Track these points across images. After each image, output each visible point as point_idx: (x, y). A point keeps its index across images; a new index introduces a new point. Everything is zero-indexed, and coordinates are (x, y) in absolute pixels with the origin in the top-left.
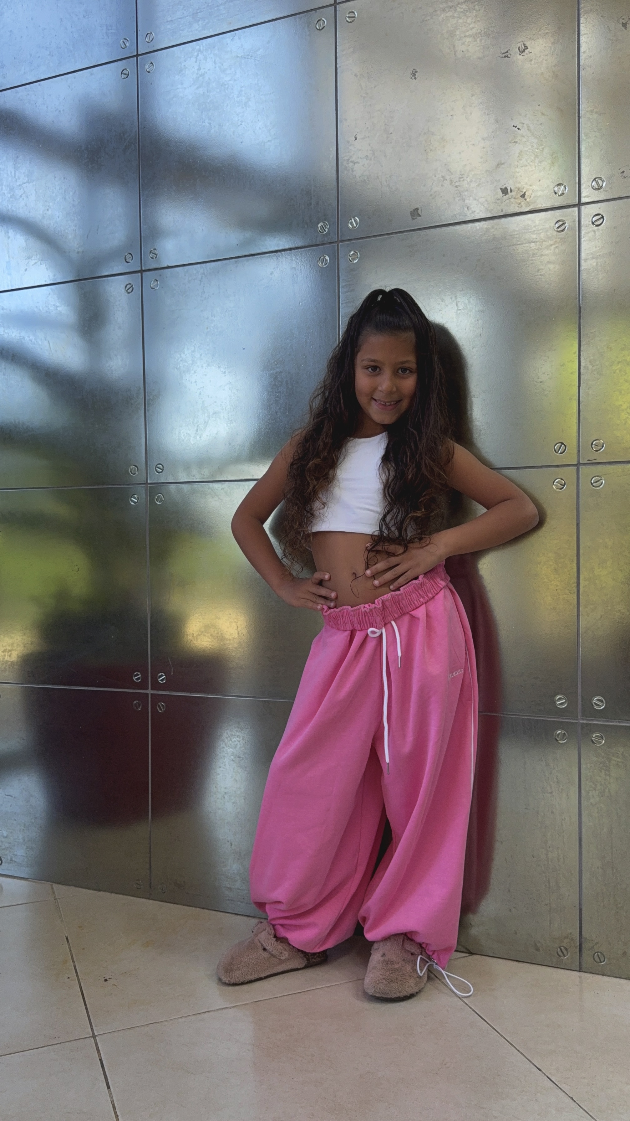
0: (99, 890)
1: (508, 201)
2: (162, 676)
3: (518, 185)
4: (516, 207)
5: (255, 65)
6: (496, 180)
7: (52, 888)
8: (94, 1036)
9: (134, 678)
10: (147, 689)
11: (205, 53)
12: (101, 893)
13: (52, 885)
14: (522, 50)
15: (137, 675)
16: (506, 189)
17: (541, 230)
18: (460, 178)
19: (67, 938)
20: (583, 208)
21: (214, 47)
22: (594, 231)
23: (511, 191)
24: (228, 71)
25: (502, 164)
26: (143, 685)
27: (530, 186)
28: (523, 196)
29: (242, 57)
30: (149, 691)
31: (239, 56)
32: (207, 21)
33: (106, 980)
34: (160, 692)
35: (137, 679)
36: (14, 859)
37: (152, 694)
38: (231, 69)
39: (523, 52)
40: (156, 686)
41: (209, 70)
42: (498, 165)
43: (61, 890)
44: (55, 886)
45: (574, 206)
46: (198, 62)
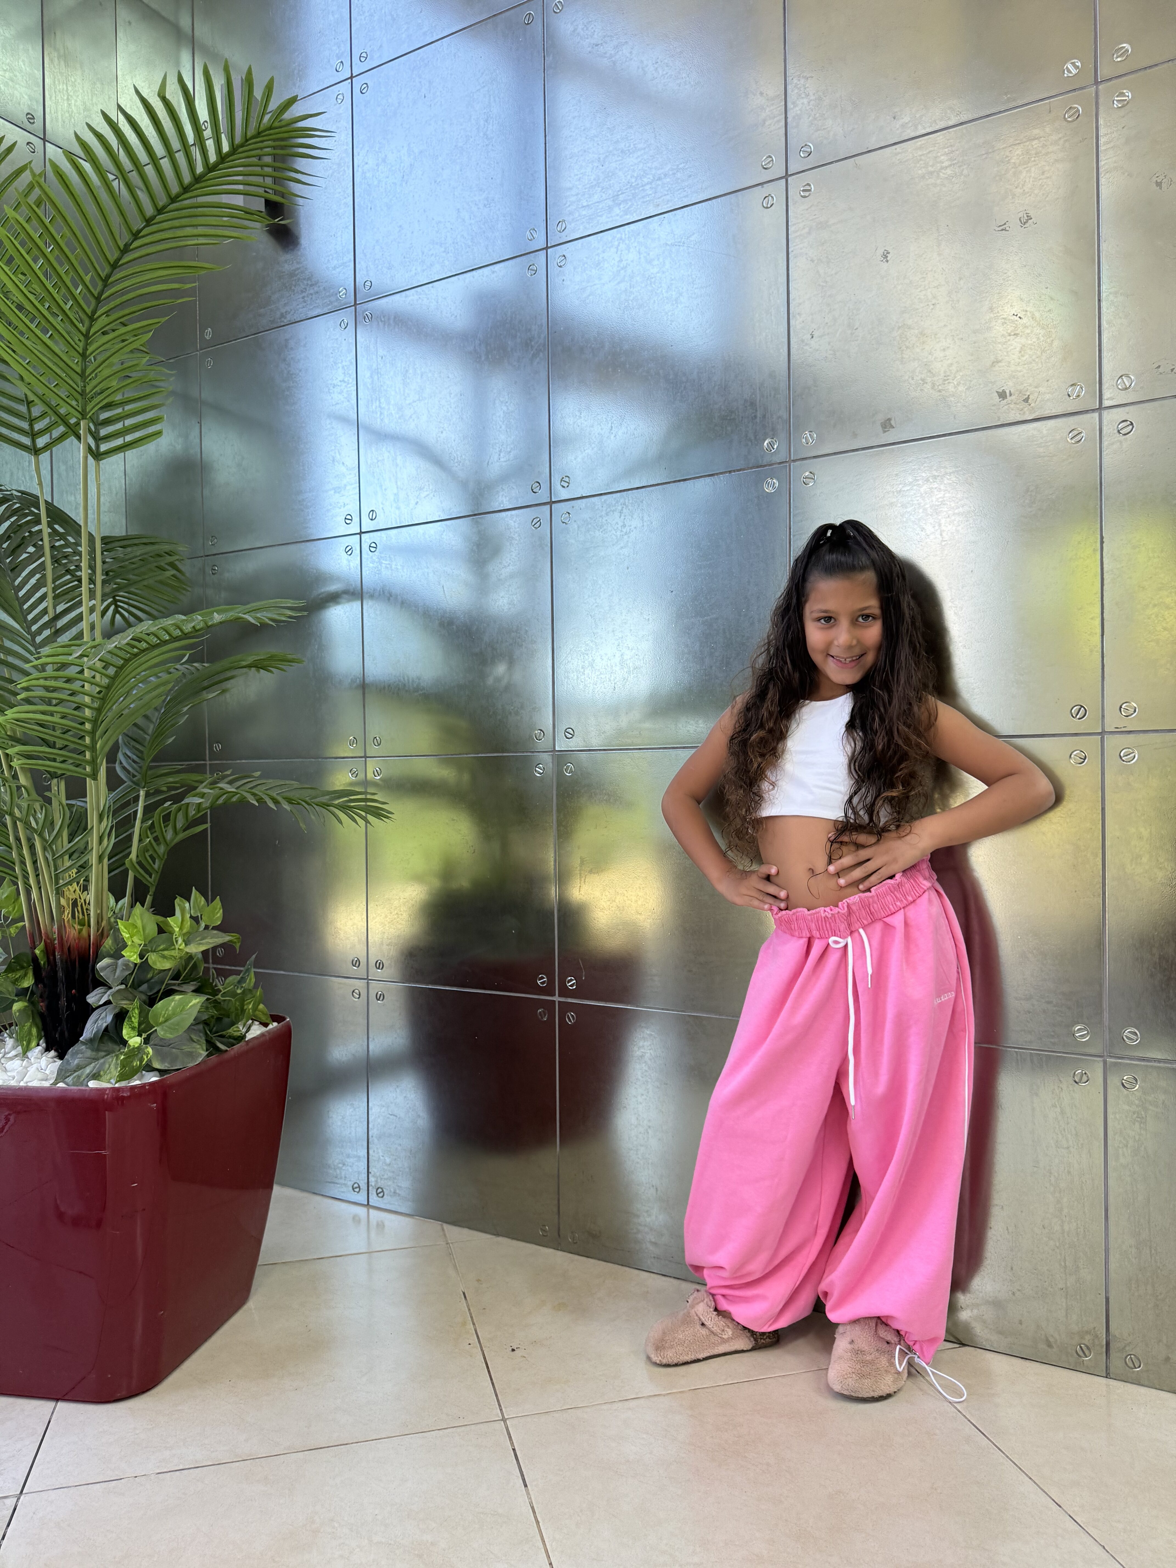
0: (497, 1234)
1: (1006, 407)
2: (572, 980)
3: (1021, 387)
4: (1017, 415)
5: (689, 253)
6: (991, 382)
7: (443, 1230)
8: (504, 1420)
9: (539, 982)
10: (554, 995)
11: (627, 242)
12: (500, 1239)
13: (442, 1225)
14: (1023, 220)
15: (542, 978)
16: (1004, 392)
17: (1050, 441)
18: (945, 380)
19: (464, 1294)
20: (1105, 413)
21: (639, 234)
22: (1121, 442)
23: (1011, 395)
24: (656, 262)
25: (998, 362)
26: (548, 990)
27: (1036, 387)
28: (1026, 400)
29: (672, 245)
30: (557, 998)
31: (669, 243)
32: (630, 204)
33: (513, 1350)
34: (570, 1000)
35: (543, 983)
36: (398, 1191)
37: (559, 1002)
38: (658, 259)
39: (1025, 223)
40: (565, 991)
41: (632, 261)
42: (993, 363)
43: (453, 1232)
44: (445, 1226)
45: (1093, 411)
46: (619, 253)
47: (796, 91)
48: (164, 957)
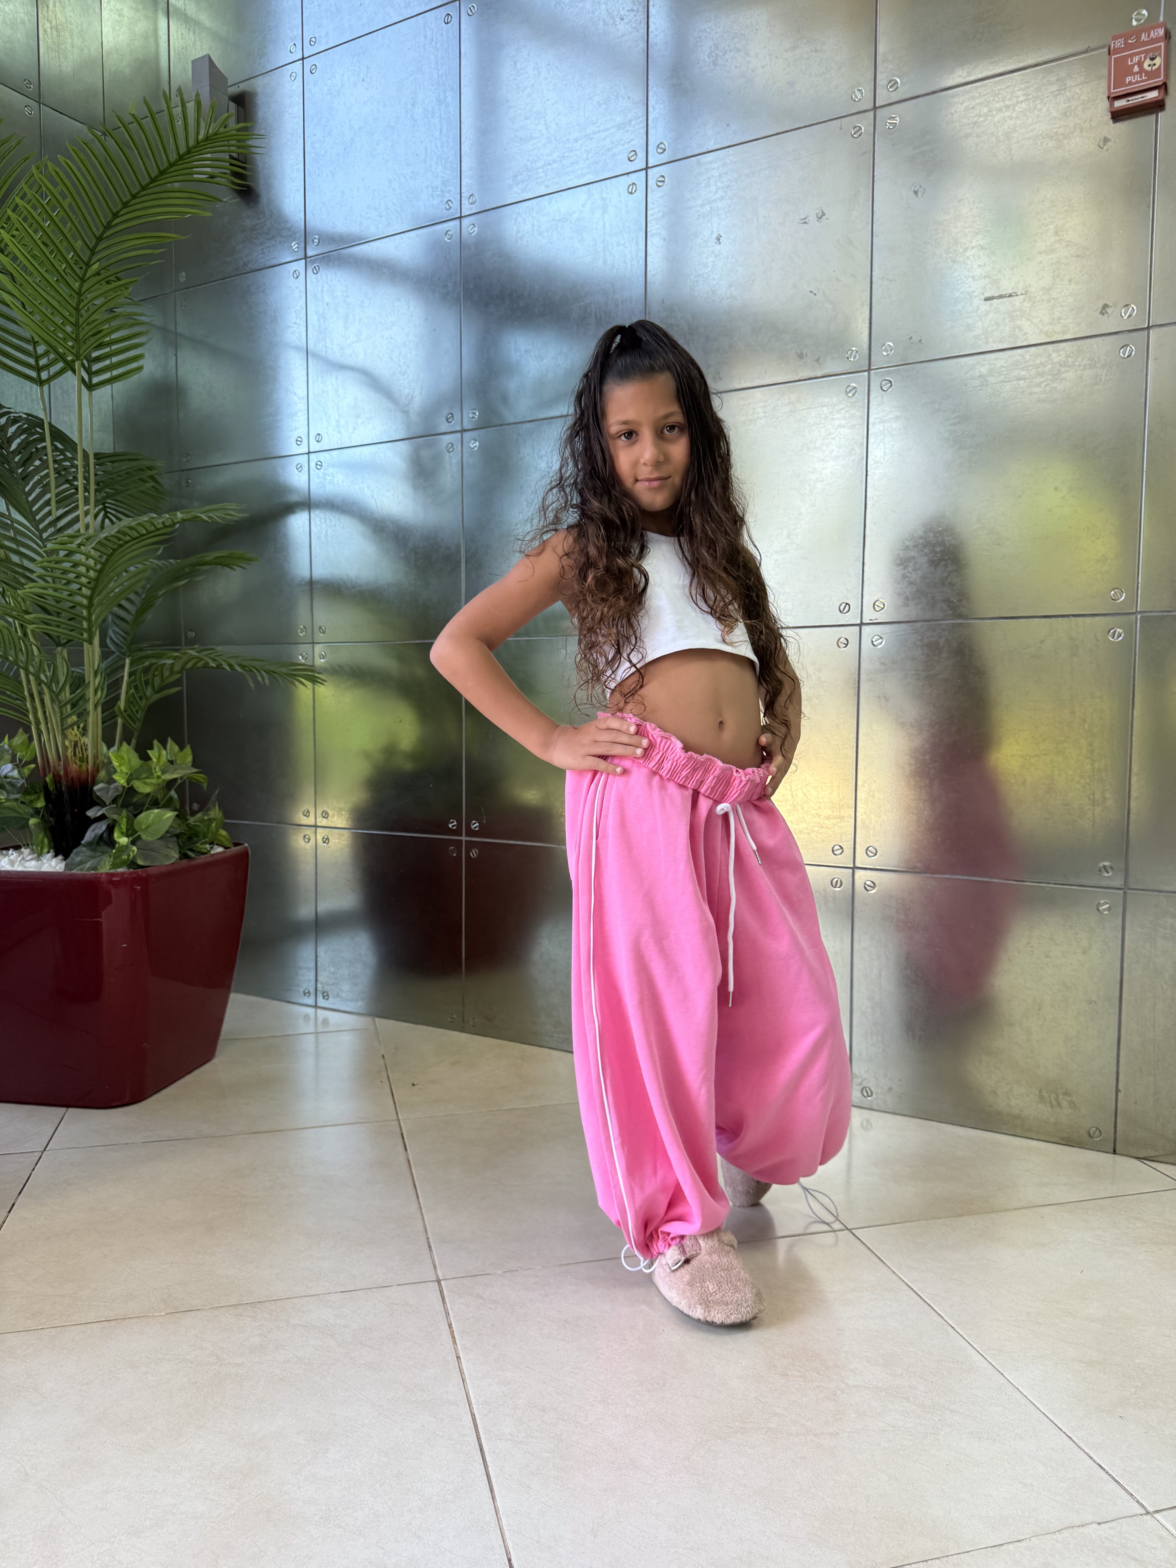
0: (418, 1024)
1: (802, 365)
2: (475, 823)
4: (810, 372)
5: (571, 228)
8: (399, 1120)
9: (450, 825)
10: (461, 835)
13: (373, 1019)
14: (819, 216)
15: (453, 822)
16: (802, 353)
17: (832, 394)
19: (383, 1057)
20: (872, 373)
21: (532, 210)
22: (882, 396)
23: (806, 356)
24: (545, 234)
26: (458, 832)
28: (817, 361)
29: (559, 220)
30: (464, 838)
31: (556, 219)
32: (526, 183)
33: (412, 1084)
34: (474, 839)
35: (453, 826)
36: (339, 993)
37: (466, 841)
38: (548, 232)
39: (821, 218)
40: (470, 833)
41: (527, 232)
43: (381, 1022)
45: (864, 371)
46: (517, 225)
47: (655, 98)
48: (145, 783)
